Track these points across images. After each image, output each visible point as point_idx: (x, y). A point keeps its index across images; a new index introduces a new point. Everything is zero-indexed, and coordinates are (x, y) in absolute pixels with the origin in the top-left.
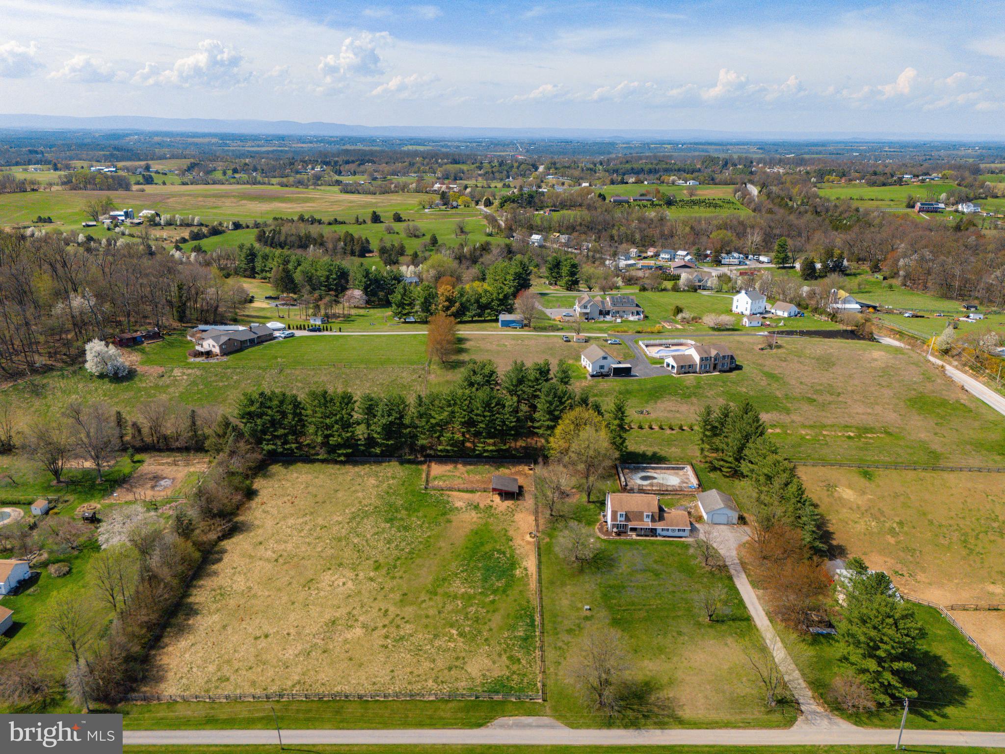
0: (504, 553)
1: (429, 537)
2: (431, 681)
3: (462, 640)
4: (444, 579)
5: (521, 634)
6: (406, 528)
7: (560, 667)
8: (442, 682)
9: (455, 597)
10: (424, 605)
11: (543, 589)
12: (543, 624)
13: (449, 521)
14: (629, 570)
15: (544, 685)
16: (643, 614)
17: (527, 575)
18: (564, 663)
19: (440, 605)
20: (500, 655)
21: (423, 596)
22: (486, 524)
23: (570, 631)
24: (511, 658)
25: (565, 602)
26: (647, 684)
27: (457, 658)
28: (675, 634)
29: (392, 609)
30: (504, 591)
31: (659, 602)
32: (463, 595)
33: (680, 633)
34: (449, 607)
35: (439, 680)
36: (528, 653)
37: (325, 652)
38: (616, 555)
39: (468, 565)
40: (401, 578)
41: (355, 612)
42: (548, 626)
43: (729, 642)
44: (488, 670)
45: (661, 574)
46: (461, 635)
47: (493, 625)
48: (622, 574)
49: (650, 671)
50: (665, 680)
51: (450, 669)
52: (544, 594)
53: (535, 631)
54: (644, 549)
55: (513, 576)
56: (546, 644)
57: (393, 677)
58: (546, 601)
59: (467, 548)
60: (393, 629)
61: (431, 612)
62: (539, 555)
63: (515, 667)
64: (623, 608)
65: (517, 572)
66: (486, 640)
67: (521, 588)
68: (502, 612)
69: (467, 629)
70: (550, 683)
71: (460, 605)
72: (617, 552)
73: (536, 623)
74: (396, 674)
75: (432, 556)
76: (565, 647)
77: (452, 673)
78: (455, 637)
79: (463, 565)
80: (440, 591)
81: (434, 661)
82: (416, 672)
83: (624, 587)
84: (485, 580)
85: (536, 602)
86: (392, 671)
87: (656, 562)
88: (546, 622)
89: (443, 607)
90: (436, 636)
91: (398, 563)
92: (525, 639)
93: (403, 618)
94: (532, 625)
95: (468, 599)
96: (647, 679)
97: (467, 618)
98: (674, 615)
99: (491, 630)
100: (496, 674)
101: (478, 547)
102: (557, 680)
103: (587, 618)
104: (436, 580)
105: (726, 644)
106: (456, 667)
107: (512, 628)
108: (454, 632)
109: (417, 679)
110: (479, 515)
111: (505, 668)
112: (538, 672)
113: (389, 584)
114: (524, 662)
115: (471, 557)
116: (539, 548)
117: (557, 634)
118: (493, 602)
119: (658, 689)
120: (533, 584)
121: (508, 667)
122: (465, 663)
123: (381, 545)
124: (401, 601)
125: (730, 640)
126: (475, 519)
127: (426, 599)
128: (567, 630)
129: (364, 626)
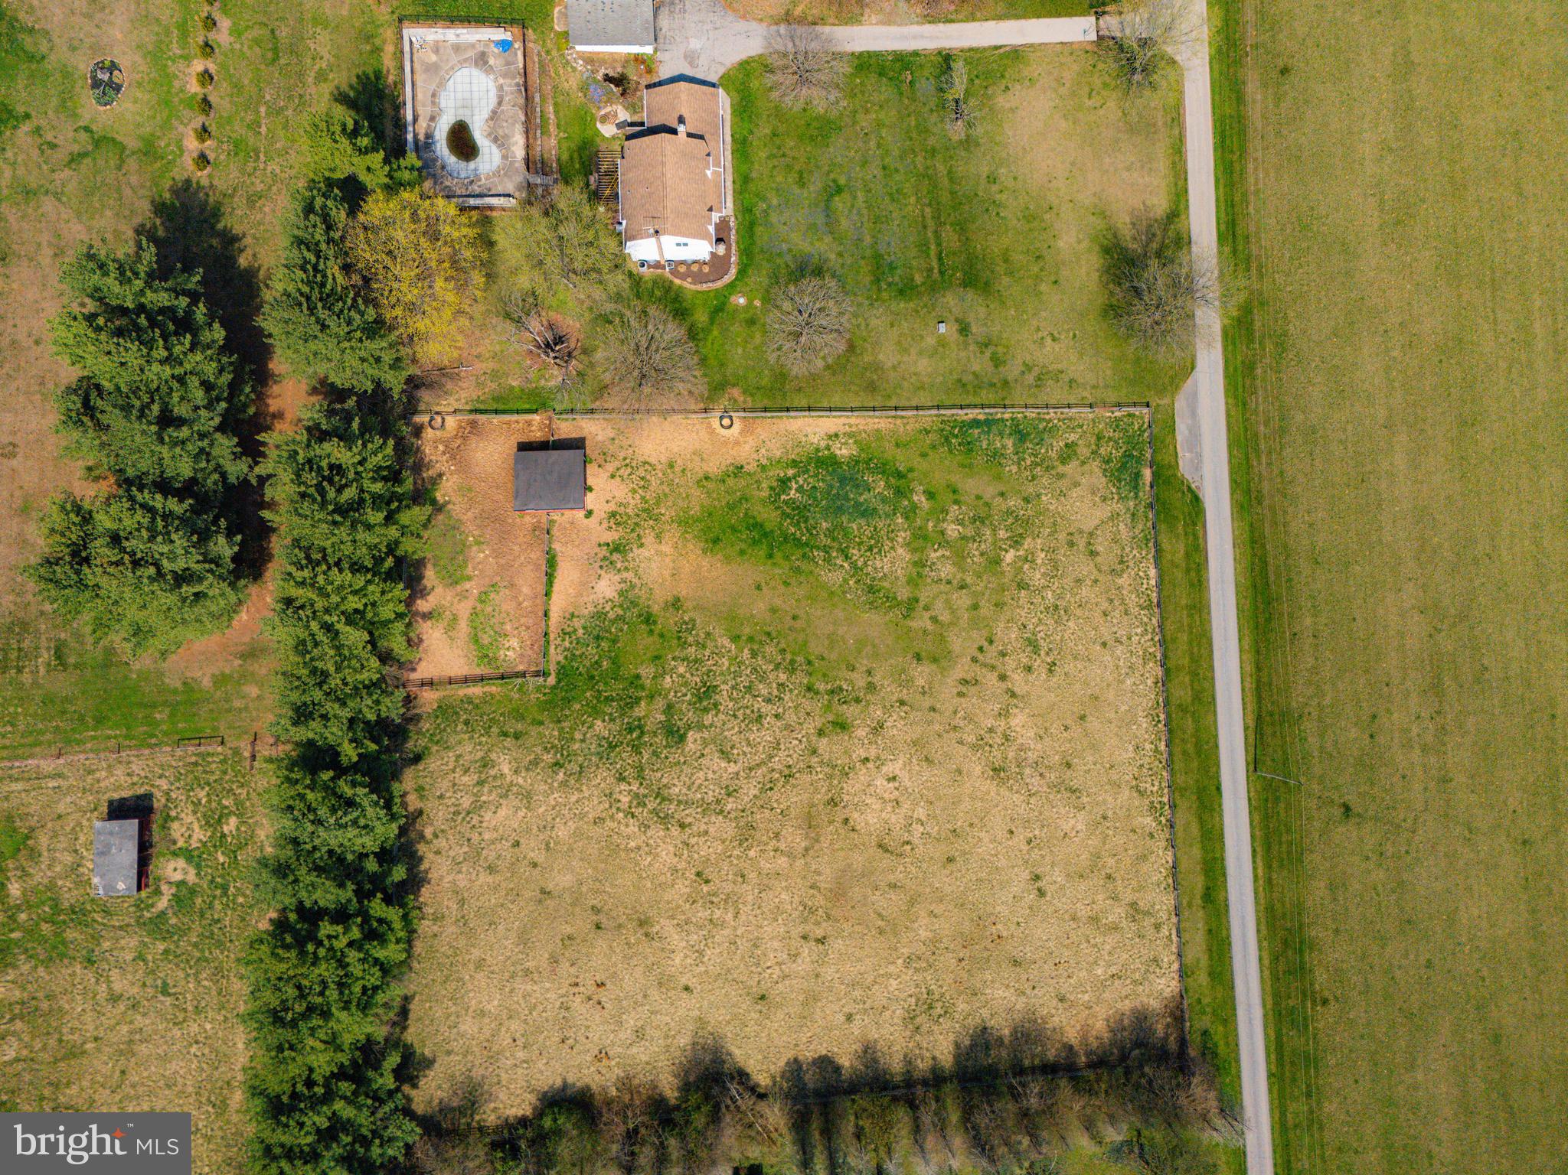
0: (784, 482)
1: (735, 639)
2: (1120, 581)
3: (1029, 540)
4: (871, 590)
5: (1009, 443)
6: (705, 694)
7: (1080, 380)
8: (1121, 562)
9: (920, 564)
10: (945, 617)
11: (893, 403)
12: (983, 407)
13: (676, 604)
14: (828, 239)
15: (1119, 405)
16: (949, 236)
17: (850, 435)
18: (1071, 375)
19: (943, 587)
20: (1061, 476)
21: (921, 621)
22: (684, 522)
23: (997, 362)
24: (1064, 459)
25: (923, 365)
26: (1106, 251)
27: (1071, 544)
28: (995, 188)
29: (960, 671)
30: (900, 475)
31: (913, 200)
32: (914, 551)
33: (992, 179)
34: (946, 570)
35: (1118, 567)
36: (1051, 430)
37: (1069, 765)
38: (788, 258)
39: (826, 549)
40: (869, 672)
41: (971, 739)
42: (989, 396)
43: (1008, 105)
44: (1093, 493)
45: (834, 181)
46: (1016, 543)
47: (990, 491)
48: (840, 254)
49: (1079, 242)
50: (1099, 224)
51: (1093, 554)
52: (903, 403)
53: (1002, 419)
54: (764, 199)
55: (855, 462)
56: (1031, 401)
57: (1117, 641)
58: (923, 399)
59: (770, 556)
60: (1010, 663)
61: (963, 600)
62: (788, 410)
63: (1083, 451)
64: (935, 264)
65: (843, 452)
66: (1026, 500)
67: (889, 446)
68: (955, 479)
69: (1002, 534)
70: (1112, 396)
71: (938, 554)
72: (779, 255)
73: (981, 417)
74: (1107, 637)
75: (799, 624)
76: (1036, 371)
77: (1100, 549)
78: (1021, 553)
79: (828, 560)
80: (903, 594)
81: (1079, 581)
82: (1105, 605)
83: (878, 257)
84: (867, 513)
85: (929, 417)
86: (1104, 644)
87: (801, 182)
88: (977, 401)
89: (949, 582)
90: (1022, 586)
91: (821, 687)
92: (1021, 435)
93: (981, 649)
94: (988, 423)
95: (920, 539)
96: (1097, 248)
97: (976, 538)
98: (946, 180)
99: (1002, 494)
100: (1100, 481)
101: (765, 535)
102: (1106, 387)
103: (964, 329)
104: (873, 606)
105: (1012, 110)
106: (1089, 543)
107: (995, 457)
108: (1010, 556)
109: (1117, 604)
110: (649, 538)
111: (1086, 468)
112: (1091, 416)
113: (891, 691)
114: (1072, 437)
115: (798, 543)
116: (765, 410)
117: (1006, 383)
118: (930, 495)
119: (1115, 236)
120: (878, 422)
121: (1083, 463)
122: (1081, 532)
123: (763, 736)
124: (935, 660)
125: (1002, 101)
126: (666, 548)
127: (927, 615)
128: (996, 366)
129: (1004, 713)
